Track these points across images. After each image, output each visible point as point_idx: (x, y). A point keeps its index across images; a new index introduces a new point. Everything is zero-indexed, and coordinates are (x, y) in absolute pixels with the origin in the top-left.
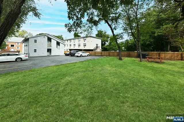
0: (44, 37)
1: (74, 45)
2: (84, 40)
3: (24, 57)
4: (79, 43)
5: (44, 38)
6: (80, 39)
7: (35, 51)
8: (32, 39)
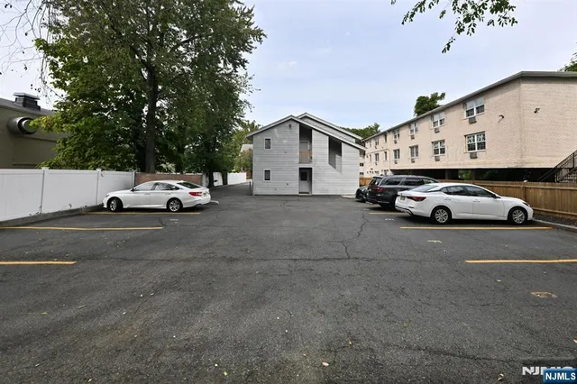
0: (290, 126)
1: (414, 149)
2: (469, 112)
3: (188, 199)
4: (438, 137)
5: (288, 130)
6: (442, 115)
7: (267, 175)
8: (259, 137)
